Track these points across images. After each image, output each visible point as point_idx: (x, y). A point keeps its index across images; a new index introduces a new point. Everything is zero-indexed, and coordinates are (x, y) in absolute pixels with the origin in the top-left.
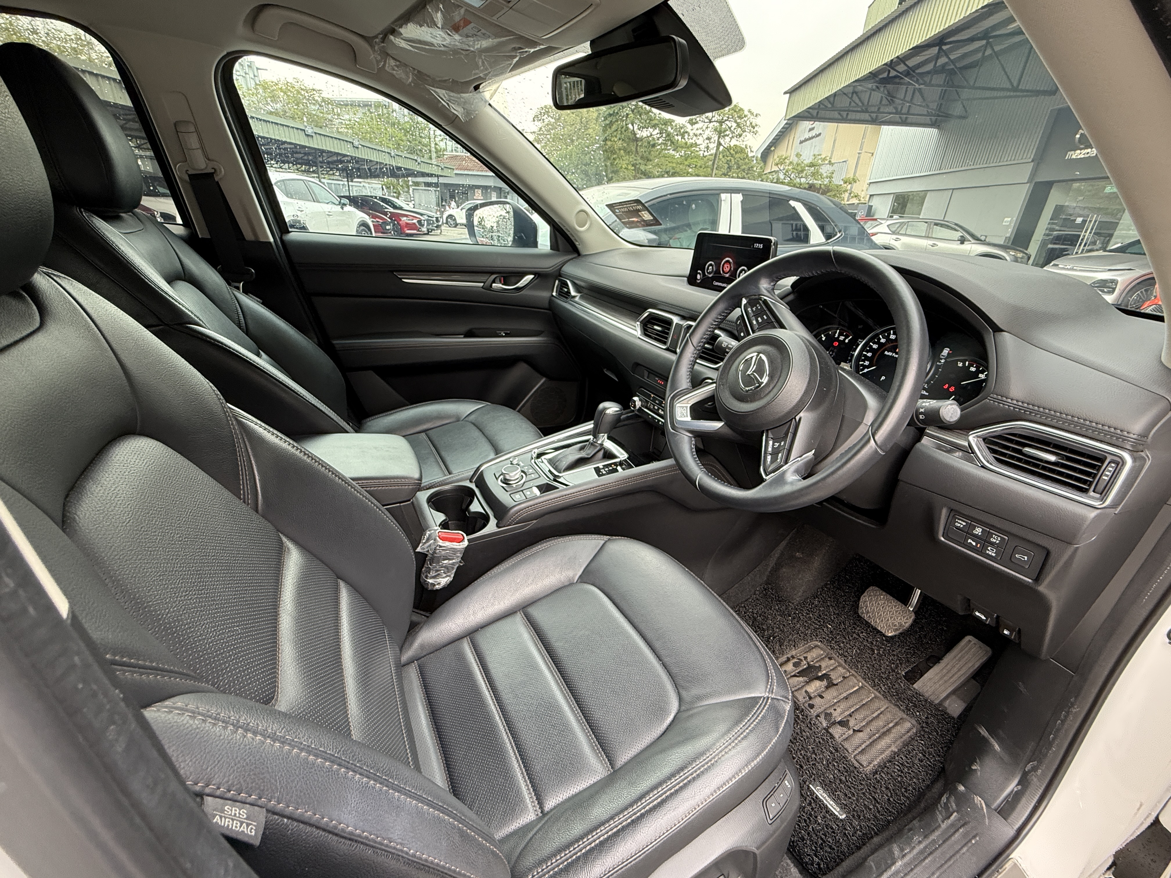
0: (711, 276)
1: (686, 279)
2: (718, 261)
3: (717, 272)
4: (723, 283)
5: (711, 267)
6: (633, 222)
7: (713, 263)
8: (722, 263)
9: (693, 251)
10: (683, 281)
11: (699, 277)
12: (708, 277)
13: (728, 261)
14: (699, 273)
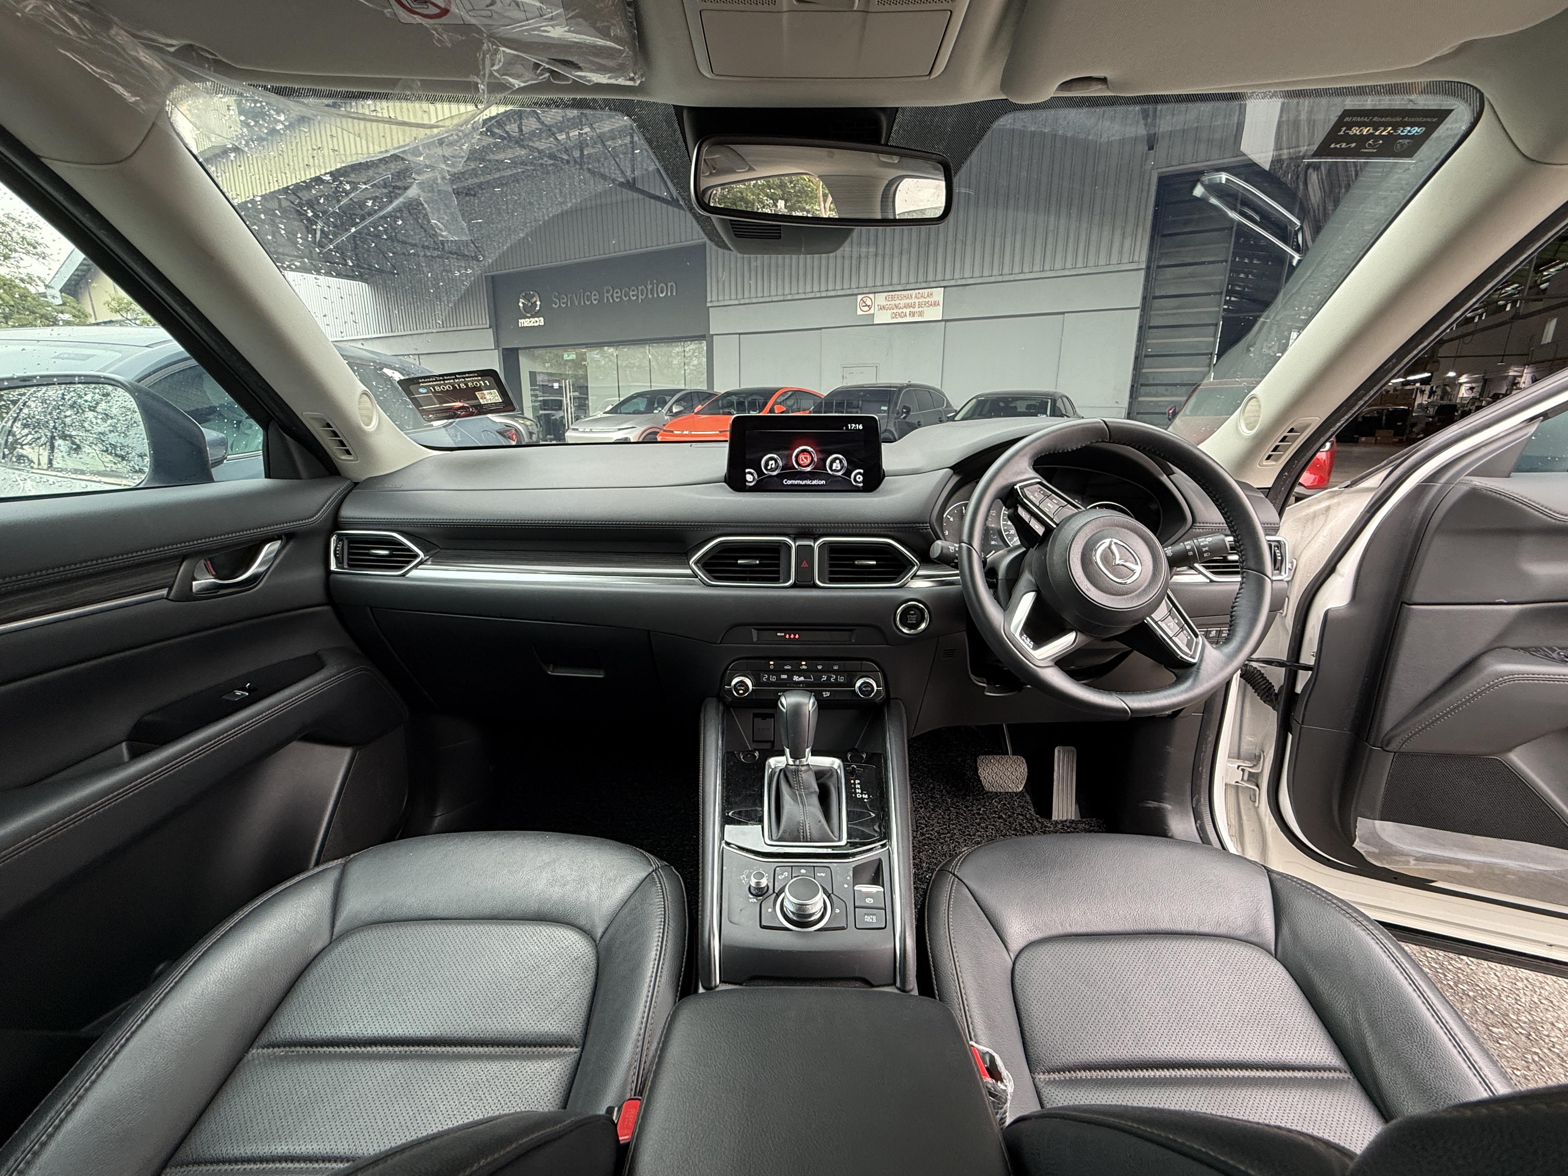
0: (775, 473)
1: (724, 484)
2: (786, 452)
3: (787, 466)
4: (803, 480)
5: (771, 462)
6: (450, 408)
7: (775, 456)
8: (794, 454)
9: (727, 445)
10: (721, 487)
11: (749, 478)
12: (771, 476)
13: (804, 451)
14: (750, 473)
